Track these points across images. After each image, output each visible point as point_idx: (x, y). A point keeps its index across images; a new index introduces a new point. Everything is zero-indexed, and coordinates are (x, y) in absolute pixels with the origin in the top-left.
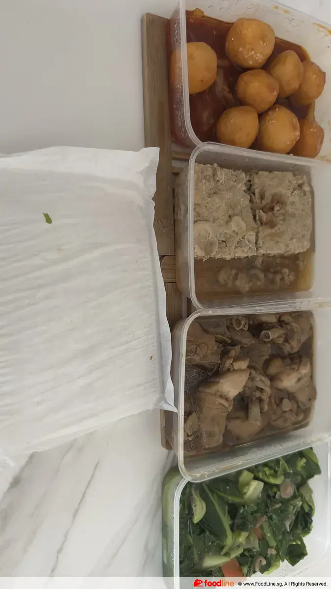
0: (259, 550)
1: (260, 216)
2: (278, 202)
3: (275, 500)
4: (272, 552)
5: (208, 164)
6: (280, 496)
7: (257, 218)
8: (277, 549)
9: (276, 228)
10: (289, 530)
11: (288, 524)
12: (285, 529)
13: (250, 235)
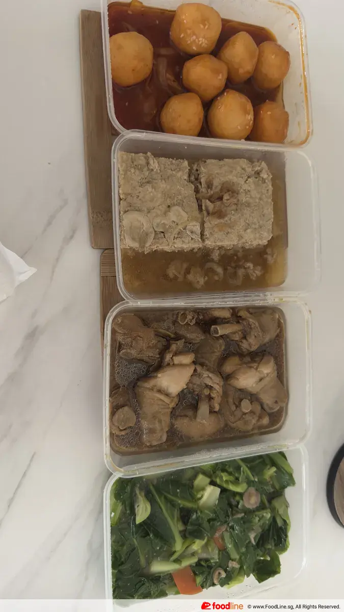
0: (218, 561)
1: (206, 206)
2: (228, 191)
3: (237, 509)
4: (233, 565)
5: (140, 153)
6: (243, 506)
7: (204, 208)
8: (241, 562)
9: (226, 219)
10: (254, 543)
11: (252, 536)
12: (250, 542)
13: (194, 226)
